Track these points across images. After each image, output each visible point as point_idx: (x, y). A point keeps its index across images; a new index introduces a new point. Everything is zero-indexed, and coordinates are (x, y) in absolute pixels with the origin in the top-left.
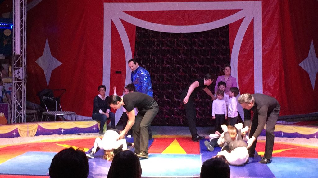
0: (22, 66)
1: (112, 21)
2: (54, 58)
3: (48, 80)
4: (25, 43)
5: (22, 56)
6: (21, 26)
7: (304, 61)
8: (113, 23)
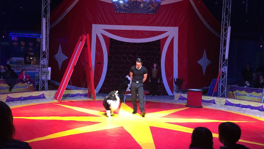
0: (46, 58)
1: (97, 35)
2: (64, 55)
3: (60, 67)
4: (48, 45)
5: (46, 52)
6: (46, 35)
7: (200, 60)
8: (97, 36)
